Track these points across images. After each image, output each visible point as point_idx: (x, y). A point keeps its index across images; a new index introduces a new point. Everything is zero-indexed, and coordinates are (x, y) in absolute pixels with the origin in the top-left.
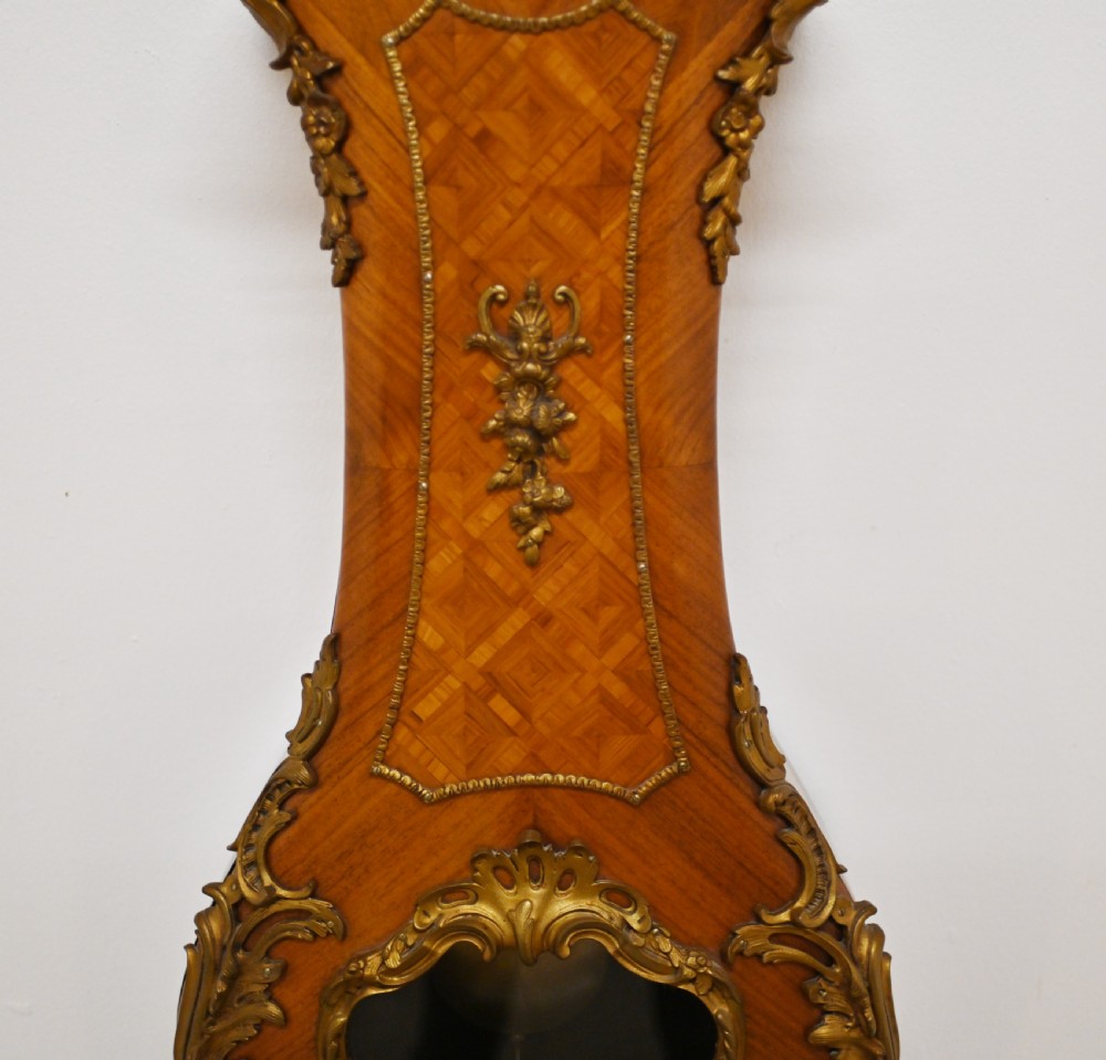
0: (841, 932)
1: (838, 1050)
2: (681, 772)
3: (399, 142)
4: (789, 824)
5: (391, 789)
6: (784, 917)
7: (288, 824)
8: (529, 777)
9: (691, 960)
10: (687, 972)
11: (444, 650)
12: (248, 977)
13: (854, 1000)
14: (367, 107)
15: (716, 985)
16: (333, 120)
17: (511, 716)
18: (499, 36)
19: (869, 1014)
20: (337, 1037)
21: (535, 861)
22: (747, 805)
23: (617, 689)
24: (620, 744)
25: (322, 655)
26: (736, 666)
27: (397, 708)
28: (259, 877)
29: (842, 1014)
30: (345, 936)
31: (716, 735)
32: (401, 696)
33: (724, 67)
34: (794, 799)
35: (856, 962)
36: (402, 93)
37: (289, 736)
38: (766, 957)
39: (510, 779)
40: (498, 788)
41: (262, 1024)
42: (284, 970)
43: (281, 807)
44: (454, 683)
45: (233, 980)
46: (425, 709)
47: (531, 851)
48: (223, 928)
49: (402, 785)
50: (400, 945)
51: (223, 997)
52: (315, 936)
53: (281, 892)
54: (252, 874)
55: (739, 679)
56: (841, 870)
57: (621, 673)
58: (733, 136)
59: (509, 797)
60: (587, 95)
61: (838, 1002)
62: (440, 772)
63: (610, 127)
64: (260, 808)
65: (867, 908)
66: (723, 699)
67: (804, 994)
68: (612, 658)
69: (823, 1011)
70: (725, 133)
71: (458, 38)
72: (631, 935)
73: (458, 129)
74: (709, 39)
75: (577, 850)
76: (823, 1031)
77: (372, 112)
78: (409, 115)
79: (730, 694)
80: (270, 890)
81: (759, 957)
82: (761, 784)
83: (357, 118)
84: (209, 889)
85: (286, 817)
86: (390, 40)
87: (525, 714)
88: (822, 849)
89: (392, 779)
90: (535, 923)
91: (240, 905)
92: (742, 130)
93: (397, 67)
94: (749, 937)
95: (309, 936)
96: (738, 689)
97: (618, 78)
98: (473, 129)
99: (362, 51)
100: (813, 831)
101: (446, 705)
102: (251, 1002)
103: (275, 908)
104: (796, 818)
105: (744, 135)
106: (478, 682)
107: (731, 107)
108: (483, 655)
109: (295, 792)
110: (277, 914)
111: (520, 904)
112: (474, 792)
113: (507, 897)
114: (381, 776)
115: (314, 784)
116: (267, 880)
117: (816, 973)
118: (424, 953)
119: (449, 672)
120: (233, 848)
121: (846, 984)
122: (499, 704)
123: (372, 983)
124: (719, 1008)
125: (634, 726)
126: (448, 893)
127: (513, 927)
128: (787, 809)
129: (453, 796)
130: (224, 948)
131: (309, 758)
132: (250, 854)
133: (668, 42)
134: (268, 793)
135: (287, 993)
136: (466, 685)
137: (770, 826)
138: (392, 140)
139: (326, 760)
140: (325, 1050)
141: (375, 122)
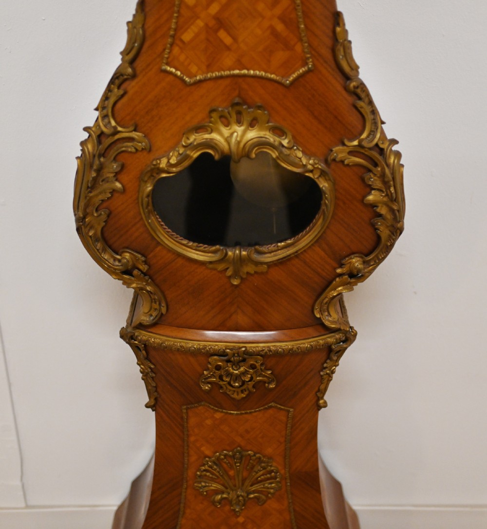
0: (381, 151)
1: (377, 207)
2: (309, 71)
4: (360, 98)
5: (171, 78)
6: (356, 143)
7: (122, 96)
8: (237, 72)
9: (311, 162)
10: (310, 167)
11: (195, 6)
12: (105, 170)
13: (386, 183)
15: (323, 173)
17: (228, 40)
19: (392, 189)
20: (148, 196)
21: (239, 113)
22: (340, 88)
23: (280, 27)
24: (281, 56)
25: (137, 10)
26: (337, 18)
27: (173, 36)
28: (109, 122)
29: (380, 190)
30: (150, 150)
31: (326, 53)
32: (175, 30)
34: (362, 86)
35: (388, 165)
37: (121, 53)
38: (346, 162)
39: (227, 73)
40: (221, 77)
41: (114, 191)
42: (123, 167)
43: (119, 88)
44: (200, 23)
45: (99, 171)
46: (187, 37)
47: (238, 108)
48: (93, 147)
49: (175, 76)
50: (176, 154)
51: (95, 180)
52: (137, 150)
53: (119, 129)
54: (106, 120)
55: (338, 24)
56: (383, 123)
57: (282, 19)
59: (227, 82)
61: (378, 184)
62: (194, 69)
64: (109, 89)
65: (394, 142)
66: (331, 34)
67: (363, 180)
68: (278, 11)
69: (371, 188)
72: (284, 150)
75: (259, 107)
76: (370, 198)
79: (334, 32)
80: (115, 128)
81: (342, 162)
82: (347, 78)
84: (86, 129)
85: (121, 92)
87: (235, 39)
88: (374, 112)
89: (171, 73)
90: (239, 143)
91: (101, 136)
94: (339, 152)
95: (133, 150)
96: (338, 29)
100: (371, 103)
101: (197, 35)
102: (108, 182)
103: (117, 137)
104: (363, 95)
106: (212, 23)
108: (214, 9)
109: (126, 80)
110: (119, 140)
111: (232, 134)
112: (211, 79)
113: (226, 131)
114: (166, 71)
115: (134, 76)
116: (113, 123)
117: (370, 171)
118: (187, 157)
119: (198, 18)
120: (97, 109)
121: (383, 175)
122: (222, 34)
123: (164, 171)
124: (323, 184)
125: (287, 46)
126: (199, 129)
127: (229, 144)
128: (359, 91)
129: (200, 81)
130: (94, 156)
131: (132, 62)
132: (105, 111)
134: (112, 82)
135: (124, 177)
136: (207, 25)
137: (351, 99)
139: (140, 64)
140: (142, 202)
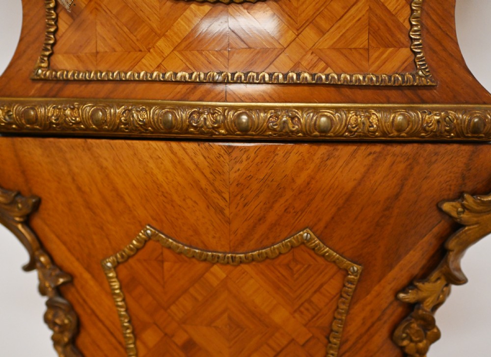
3: (120, 343)
14: (93, 312)
16: (66, 321)
18: (201, 266)
33: (404, 290)
36: (121, 307)
58: (412, 345)
60: (280, 316)
63: (302, 341)
70: (405, 343)
71: (167, 265)
73: (168, 336)
74: (391, 267)
77: (97, 316)
78: (126, 324)
83: (85, 319)
86: (109, 264)
92: (420, 341)
93: (116, 285)
97: (309, 301)
98: (181, 338)
99: (88, 269)
105: (421, 345)
107: (411, 323)
133: (354, 273)
138: (113, 341)
141: (100, 325)
